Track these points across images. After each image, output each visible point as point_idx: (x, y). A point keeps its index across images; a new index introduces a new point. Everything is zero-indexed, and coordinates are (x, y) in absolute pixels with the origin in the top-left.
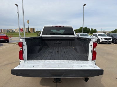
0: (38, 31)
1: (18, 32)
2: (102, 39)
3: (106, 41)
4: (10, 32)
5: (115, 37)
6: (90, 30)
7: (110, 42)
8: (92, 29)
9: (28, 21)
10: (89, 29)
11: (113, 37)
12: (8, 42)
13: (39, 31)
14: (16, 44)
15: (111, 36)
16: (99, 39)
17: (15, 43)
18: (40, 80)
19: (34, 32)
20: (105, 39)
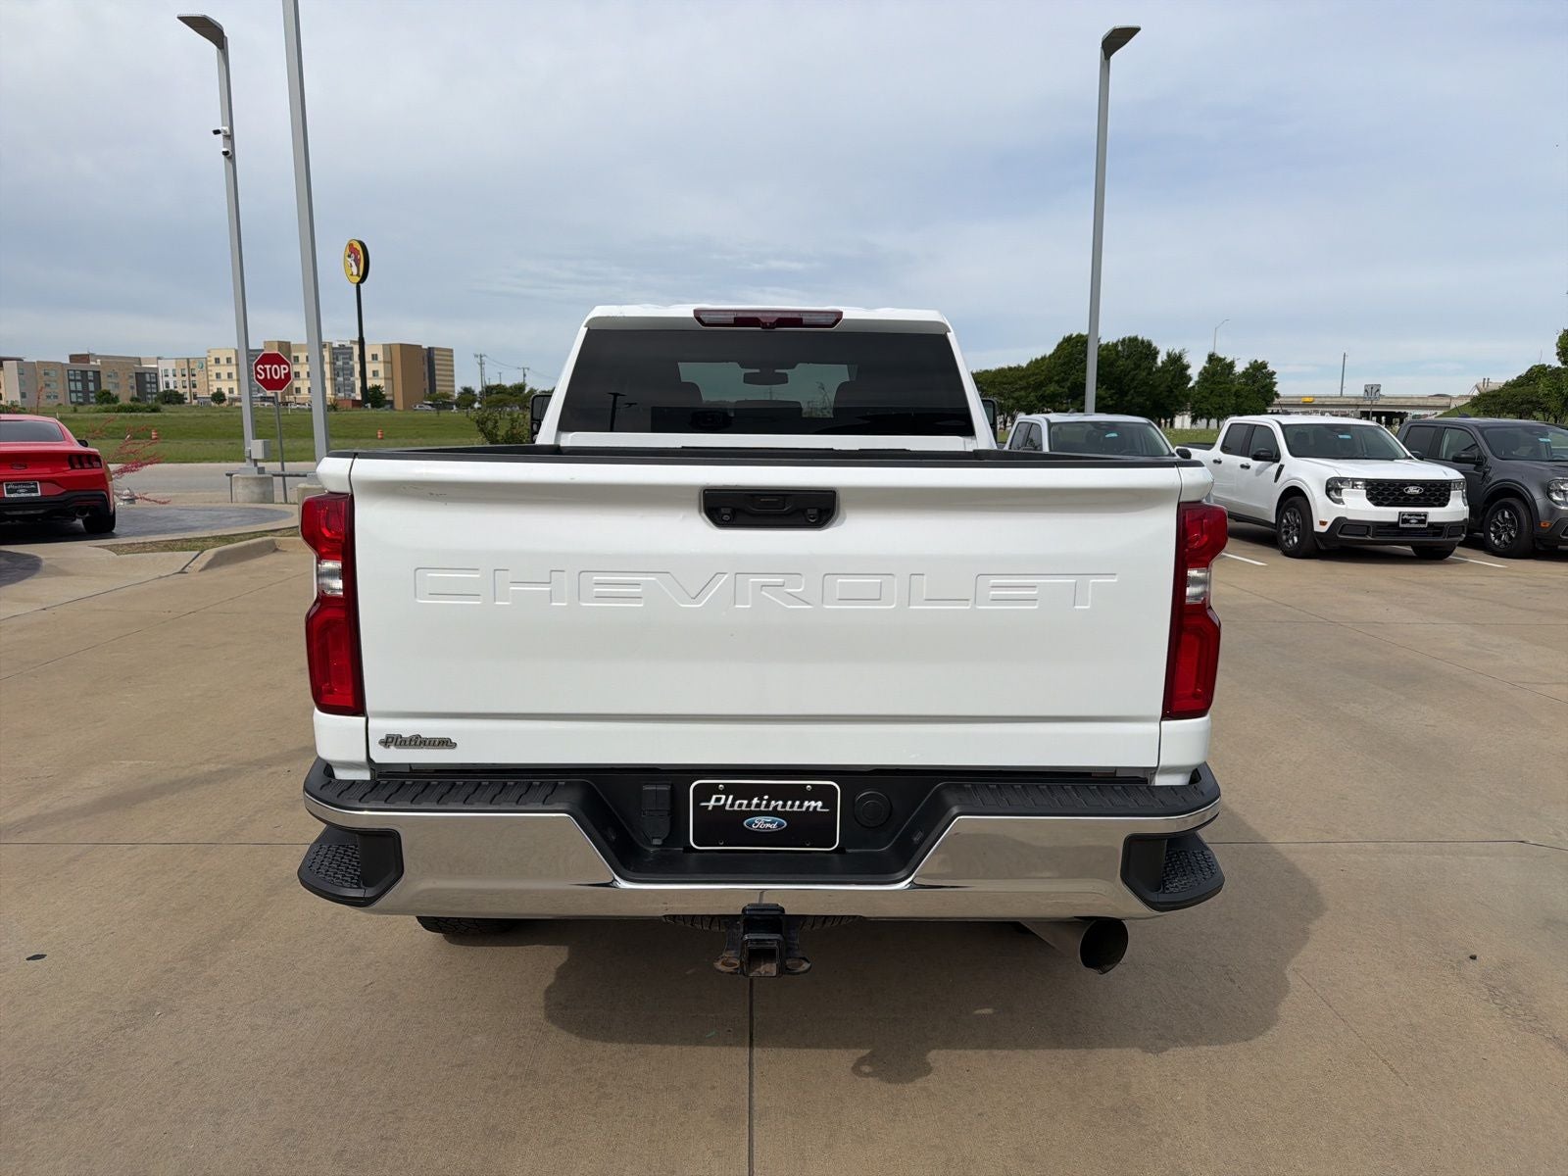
0: (489, 390)
1: (219, 397)
2: (1333, 487)
3: (1389, 514)
4: (106, 398)
5: (1501, 471)
6: (1194, 372)
7: (1438, 528)
8: (1217, 367)
9: (361, 256)
10: (1176, 362)
11: (1479, 462)
12: (100, 523)
13: (508, 382)
14: (210, 554)
15: (1456, 461)
16: (1294, 499)
17: (197, 545)
18: (549, 979)
19: (442, 403)
20: (1381, 492)
